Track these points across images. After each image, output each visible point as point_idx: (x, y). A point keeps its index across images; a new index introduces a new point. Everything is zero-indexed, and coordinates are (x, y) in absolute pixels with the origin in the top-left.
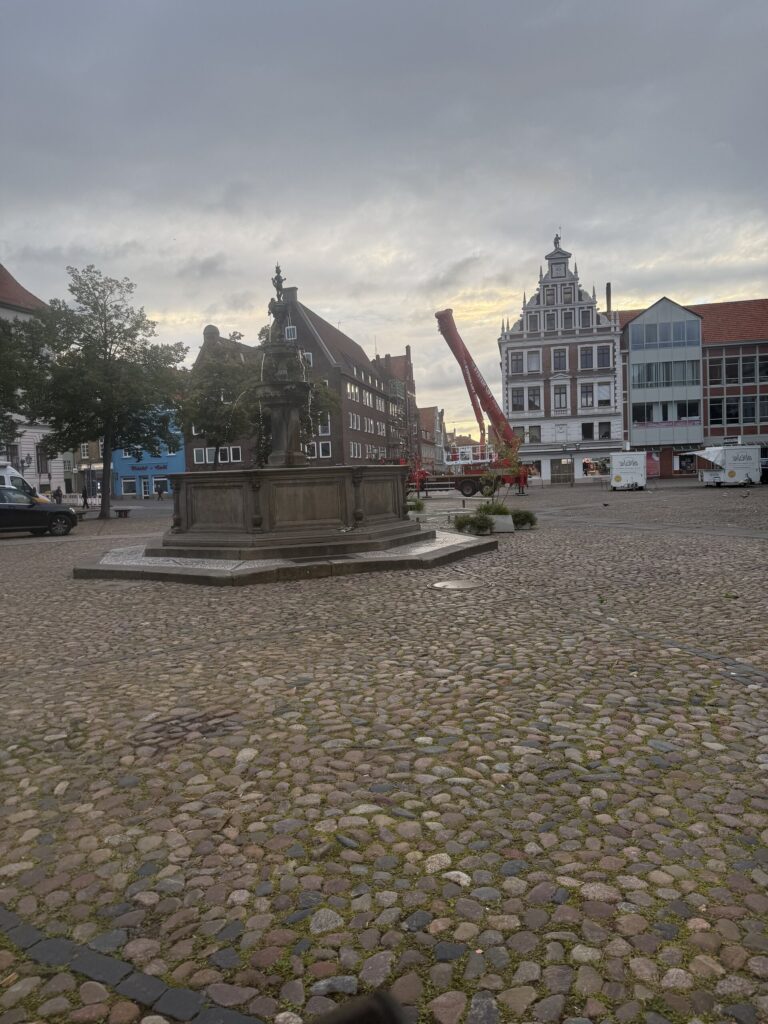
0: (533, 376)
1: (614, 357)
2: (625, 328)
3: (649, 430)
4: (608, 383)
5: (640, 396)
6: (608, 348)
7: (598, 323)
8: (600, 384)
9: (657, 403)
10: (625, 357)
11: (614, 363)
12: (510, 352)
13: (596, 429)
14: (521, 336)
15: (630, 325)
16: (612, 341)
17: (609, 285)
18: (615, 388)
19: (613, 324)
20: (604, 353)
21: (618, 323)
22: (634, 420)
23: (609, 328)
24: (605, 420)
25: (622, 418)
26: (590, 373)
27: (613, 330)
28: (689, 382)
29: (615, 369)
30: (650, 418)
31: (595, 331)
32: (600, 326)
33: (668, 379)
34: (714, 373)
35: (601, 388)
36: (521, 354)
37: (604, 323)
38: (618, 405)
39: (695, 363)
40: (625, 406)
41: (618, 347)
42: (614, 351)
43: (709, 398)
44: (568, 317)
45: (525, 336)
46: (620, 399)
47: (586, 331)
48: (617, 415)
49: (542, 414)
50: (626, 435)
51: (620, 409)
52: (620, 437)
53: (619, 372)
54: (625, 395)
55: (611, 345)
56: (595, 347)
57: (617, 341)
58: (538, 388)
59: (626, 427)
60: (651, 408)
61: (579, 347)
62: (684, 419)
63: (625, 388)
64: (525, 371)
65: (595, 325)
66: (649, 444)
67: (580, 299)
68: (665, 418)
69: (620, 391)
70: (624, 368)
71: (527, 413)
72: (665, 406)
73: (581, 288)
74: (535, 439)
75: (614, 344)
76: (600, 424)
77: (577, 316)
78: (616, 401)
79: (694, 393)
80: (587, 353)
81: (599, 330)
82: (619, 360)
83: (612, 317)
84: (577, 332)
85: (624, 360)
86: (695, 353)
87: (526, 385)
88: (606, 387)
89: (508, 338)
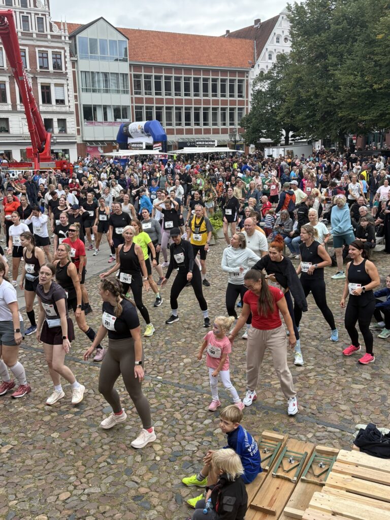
1: (66, 62)
2: (72, 37)
3: (96, 127)
4: (62, 85)
5: (89, 99)
6: (60, 54)
7: (51, 30)
8: (56, 85)
9: (100, 106)
10: (74, 63)
11: (66, 68)
13: (55, 124)
15: (77, 36)
16: (63, 48)
18: (68, 90)
19: (63, 33)
20: (57, 56)
21: (67, 34)
22: (84, 118)
23: (60, 37)
24: (62, 117)
25: (74, 116)
26: (46, 74)
27: (63, 38)
28: (122, 91)
29: (66, 73)
30: (95, 119)
31: (49, 37)
32: (52, 33)
33: (106, 86)
34: (138, 85)
35: (57, 88)
37: (56, 32)
38: (70, 105)
39: (125, 75)
40: (76, 105)
41: (68, 54)
42: (65, 57)
43: (134, 105)
44: (25, 20)
46: (72, 99)
47: (41, 36)
48: (71, 113)
49: (10, 108)
50: (78, 131)
51: (73, 109)
52: (74, 132)
53: (70, 76)
54: (76, 97)
55: (62, 51)
56: (50, 51)
57: (67, 49)
58: (4, 83)
59: (78, 125)
60: (95, 110)
61: (37, 49)
62: (118, 120)
63: (75, 91)
65: (49, 32)
66: (97, 139)
67: (35, 6)
68: (106, 119)
69: (72, 93)
70: (74, 73)
72: (105, 108)
74: (5, 130)
75: (65, 51)
76: (58, 120)
77: (33, 21)
78: (69, 101)
79: (124, 100)
80: (44, 55)
81: (52, 36)
82: (69, 65)
83: (62, 27)
84: (34, 36)
85: (74, 67)
86: (124, 68)
88: (61, 88)
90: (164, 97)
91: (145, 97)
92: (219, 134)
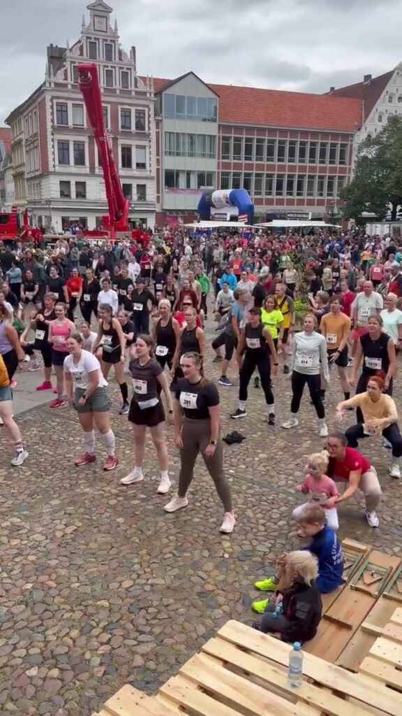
0: (77, 129)
1: (149, 122)
2: (158, 94)
3: (177, 195)
4: (143, 147)
5: (171, 163)
6: (143, 112)
7: (136, 86)
8: (138, 147)
9: (183, 171)
10: (158, 123)
11: (149, 128)
12: (55, 101)
13: (134, 190)
14: (66, 85)
15: (163, 93)
16: (148, 106)
17: (134, 48)
18: (150, 153)
19: (148, 90)
20: (140, 114)
21: (152, 90)
22: (166, 185)
23: (145, 93)
24: (142, 182)
25: (155, 181)
26: (128, 134)
27: (148, 95)
28: (208, 155)
29: (149, 134)
30: (177, 185)
31: (133, 93)
32: (137, 89)
33: (192, 149)
34: (226, 149)
35: (139, 150)
36: (66, 105)
37: (141, 88)
38: (152, 169)
39: (212, 138)
40: (158, 170)
41: (152, 113)
42: (149, 116)
43: (220, 170)
44: (109, 74)
45: (69, 87)
46: (154, 163)
47: (125, 92)
48: (152, 178)
49: (87, 171)
50: (158, 197)
51: (154, 174)
52: (153, 200)
53: (153, 137)
54: (158, 161)
55: (147, 110)
56: (133, 110)
57: (152, 107)
58: (83, 143)
59: (158, 192)
60: (178, 175)
61: (120, 107)
62: (202, 187)
63: (158, 155)
64: (70, 124)
65: (133, 88)
66: (177, 208)
67: (120, 59)
68: (188, 185)
69: (154, 157)
70: (157, 133)
71: (72, 168)
72: (188, 174)
73: (121, 48)
74: (81, 194)
75: (149, 110)
76: (138, 185)
77: (117, 76)
78: (150, 165)
79: (210, 165)
80: (127, 114)
81: (137, 93)
82: (153, 125)
83: (148, 83)
84: (118, 92)
85: (157, 127)
86: (212, 129)
87: (71, 138)
88: (143, 150)
89: (53, 85)
90: (254, 162)
91: (233, 161)
92: (314, 205)
